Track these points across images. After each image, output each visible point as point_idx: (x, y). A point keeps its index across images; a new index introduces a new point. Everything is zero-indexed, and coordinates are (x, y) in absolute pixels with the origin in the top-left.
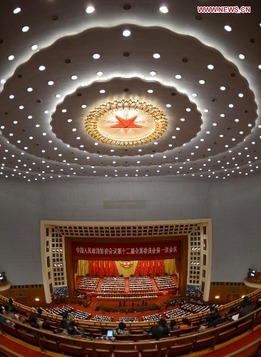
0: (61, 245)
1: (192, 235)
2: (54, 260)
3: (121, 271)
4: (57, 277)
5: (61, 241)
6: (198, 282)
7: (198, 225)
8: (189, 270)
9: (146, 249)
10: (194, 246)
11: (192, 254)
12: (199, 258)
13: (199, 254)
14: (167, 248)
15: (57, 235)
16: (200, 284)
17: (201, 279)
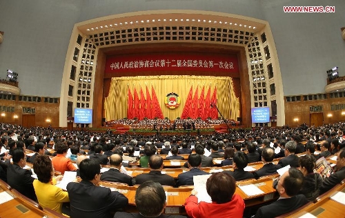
0: (93, 58)
1: (249, 46)
2: (81, 73)
4: (81, 95)
5: (93, 52)
6: (265, 104)
8: (252, 89)
9: (195, 62)
10: (253, 58)
11: (252, 68)
12: (262, 72)
13: (261, 66)
15: (90, 46)
17: (270, 99)
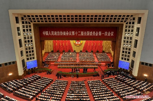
0: (30, 30)
1: (127, 23)
2: (25, 42)
3: (74, 48)
4: (29, 54)
5: (30, 27)
6: (128, 60)
7: (134, 17)
8: (121, 50)
9: (91, 32)
10: (127, 32)
11: (125, 38)
12: (131, 42)
13: (131, 38)
14: (106, 33)
15: (26, 23)
16: (130, 61)
17: (131, 58)
